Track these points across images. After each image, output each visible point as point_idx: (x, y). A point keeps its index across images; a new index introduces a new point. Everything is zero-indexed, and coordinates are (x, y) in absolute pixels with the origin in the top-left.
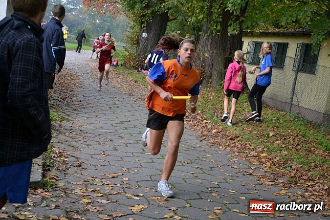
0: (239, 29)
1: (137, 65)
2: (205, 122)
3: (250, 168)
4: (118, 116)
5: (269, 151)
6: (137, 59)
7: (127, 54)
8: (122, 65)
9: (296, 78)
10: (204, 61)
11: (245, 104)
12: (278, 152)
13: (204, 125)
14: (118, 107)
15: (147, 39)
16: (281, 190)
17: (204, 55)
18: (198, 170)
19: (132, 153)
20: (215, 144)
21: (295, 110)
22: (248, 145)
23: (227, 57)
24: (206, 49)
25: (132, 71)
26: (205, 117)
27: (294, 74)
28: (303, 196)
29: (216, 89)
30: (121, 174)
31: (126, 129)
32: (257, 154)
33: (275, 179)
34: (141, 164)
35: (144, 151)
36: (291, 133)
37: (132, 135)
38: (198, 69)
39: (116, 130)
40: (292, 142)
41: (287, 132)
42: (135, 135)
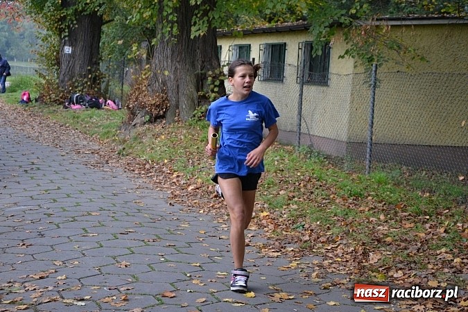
0: (207, 29)
1: (61, 98)
2: (174, 176)
4: (40, 182)
5: (272, 207)
6: (60, 89)
7: (44, 82)
8: (36, 100)
9: (301, 95)
10: (164, 83)
12: (284, 207)
13: (175, 180)
14: (39, 169)
15: (72, 56)
16: (291, 262)
17: (163, 74)
18: (171, 248)
19: (68, 237)
20: (193, 207)
21: (306, 142)
23: (198, 75)
24: (165, 63)
25: (54, 109)
26: (175, 168)
27: (298, 87)
28: (321, 266)
29: (187, 124)
30: (53, 271)
31: (55, 201)
33: (282, 247)
34: (84, 252)
35: (86, 231)
36: (302, 177)
37: (65, 210)
38: (158, 97)
39: (39, 206)
40: (302, 190)
41: (296, 176)
42: (69, 209)
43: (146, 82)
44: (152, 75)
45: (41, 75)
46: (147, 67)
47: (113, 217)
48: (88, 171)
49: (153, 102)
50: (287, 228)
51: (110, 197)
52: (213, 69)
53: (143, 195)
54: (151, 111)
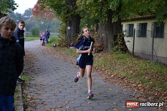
0: (117, 19)
1: (67, 45)
2: (106, 71)
3: (133, 93)
4: (60, 74)
5: (143, 83)
6: (66, 41)
7: (61, 39)
8: (58, 46)
9: (153, 42)
10: (102, 38)
11: (128, 59)
12: (147, 83)
13: (106, 73)
14: (59, 69)
15: (70, 30)
17: (102, 35)
18: (105, 97)
19: (70, 93)
20: (113, 82)
21: (155, 59)
22: (131, 81)
23: (114, 35)
24: (103, 31)
25: (64, 48)
26: (107, 69)
27: (152, 39)
29: (111, 53)
30: (65, 105)
31: (65, 80)
32: (136, 85)
33: (147, 98)
34: (75, 98)
35: (76, 91)
36: (154, 72)
37: (68, 84)
38: (100, 43)
39: (60, 82)
40: (154, 76)
41: (152, 71)
42: (70, 83)
43: (96, 38)
44: (98, 36)
45: (60, 37)
46: (96, 33)
47: (85, 86)
48: (76, 70)
49: (98, 45)
50: (149, 90)
51: (84, 79)
52: (120, 33)
53: (95, 78)
54: (98, 48)
